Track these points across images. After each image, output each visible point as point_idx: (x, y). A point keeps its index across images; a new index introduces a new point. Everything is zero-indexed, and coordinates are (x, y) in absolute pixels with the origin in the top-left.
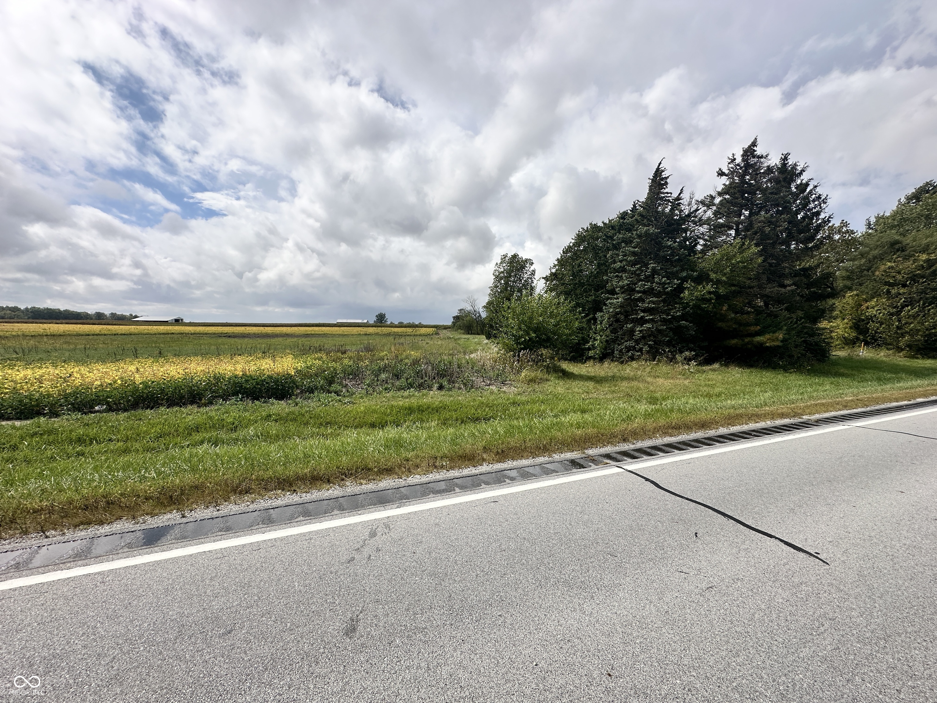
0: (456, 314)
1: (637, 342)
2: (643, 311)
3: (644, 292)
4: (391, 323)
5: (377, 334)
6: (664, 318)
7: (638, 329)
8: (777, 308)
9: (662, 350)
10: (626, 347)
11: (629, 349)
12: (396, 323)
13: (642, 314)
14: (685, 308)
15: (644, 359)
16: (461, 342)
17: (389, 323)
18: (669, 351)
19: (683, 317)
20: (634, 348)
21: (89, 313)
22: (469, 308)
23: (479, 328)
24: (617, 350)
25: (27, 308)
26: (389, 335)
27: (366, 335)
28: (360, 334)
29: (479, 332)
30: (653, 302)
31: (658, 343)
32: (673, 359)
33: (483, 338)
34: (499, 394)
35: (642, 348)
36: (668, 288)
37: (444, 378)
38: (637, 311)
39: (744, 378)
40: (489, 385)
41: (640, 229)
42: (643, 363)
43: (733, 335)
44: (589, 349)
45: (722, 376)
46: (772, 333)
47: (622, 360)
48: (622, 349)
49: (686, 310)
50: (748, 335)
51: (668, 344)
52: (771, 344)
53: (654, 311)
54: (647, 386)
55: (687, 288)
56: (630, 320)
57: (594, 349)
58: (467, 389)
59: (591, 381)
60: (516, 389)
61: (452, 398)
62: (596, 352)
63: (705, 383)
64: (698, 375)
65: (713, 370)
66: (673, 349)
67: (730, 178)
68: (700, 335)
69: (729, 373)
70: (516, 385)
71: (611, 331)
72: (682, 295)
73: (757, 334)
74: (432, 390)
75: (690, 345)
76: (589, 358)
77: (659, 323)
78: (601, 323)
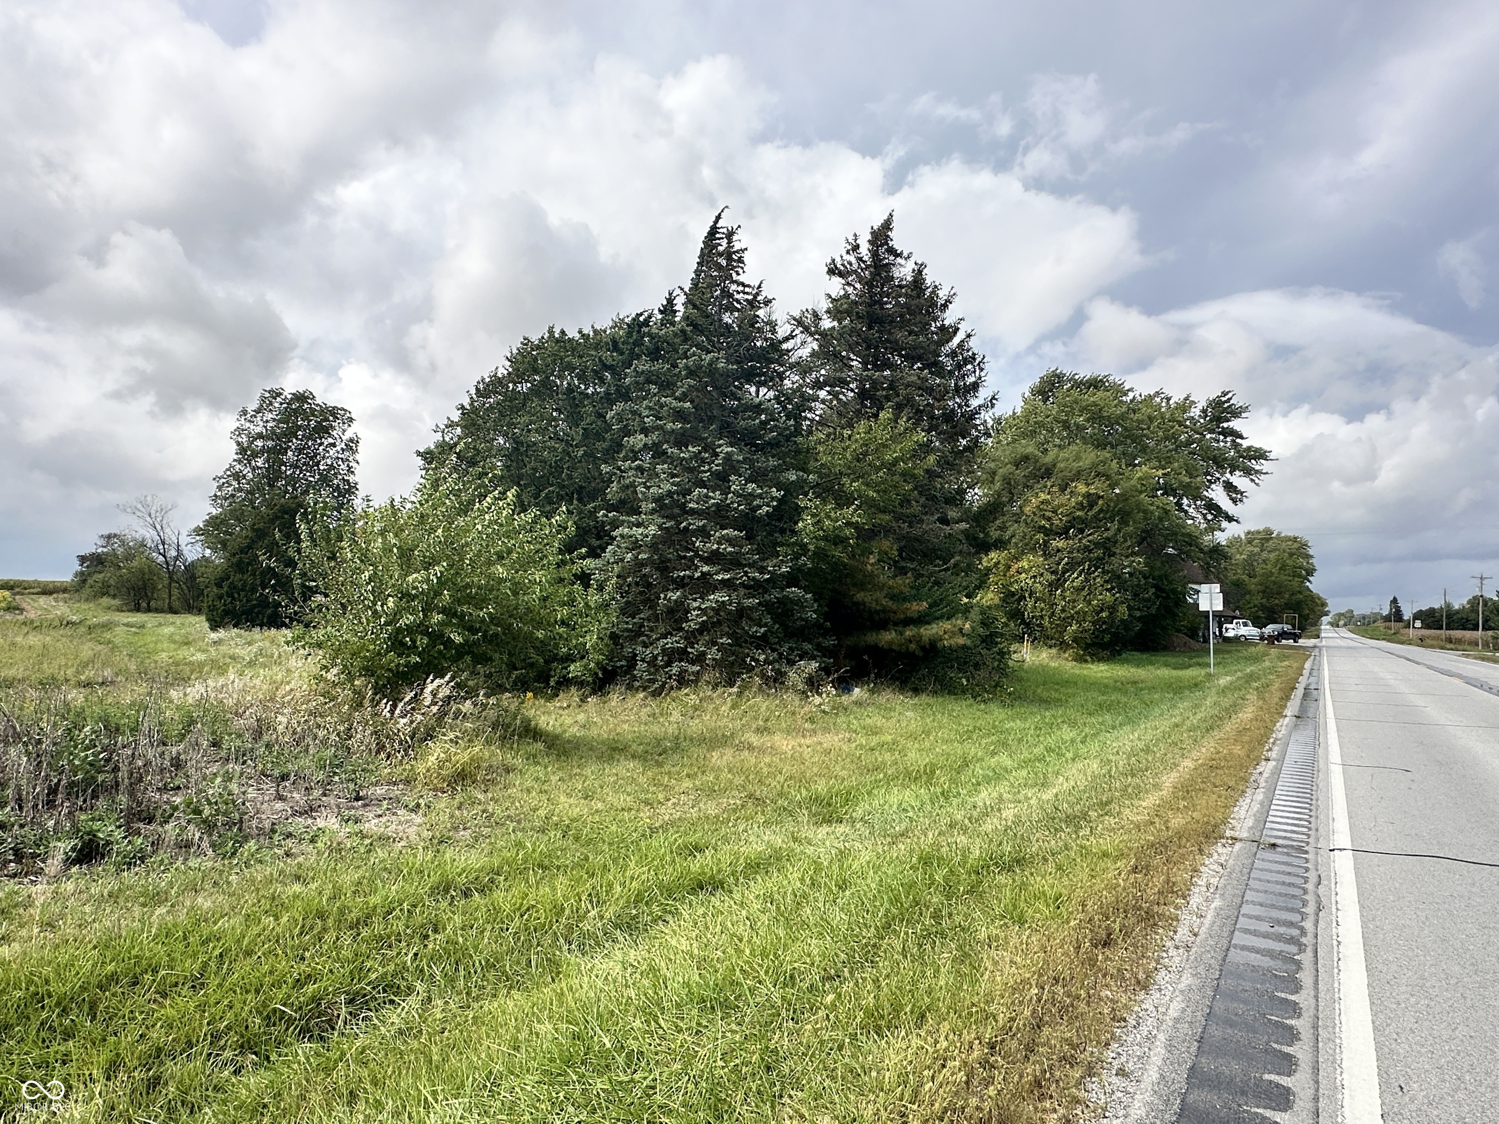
0: (91, 545)
1: (691, 638)
2: (707, 561)
3: (707, 514)
6: (754, 578)
7: (695, 604)
8: (939, 566)
9: (753, 659)
10: (664, 650)
11: (672, 656)
13: (706, 569)
14: (797, 557)
15: (709, 683)
16: (120, 635)
18: (767, 662)
19: (792, 580)
20: (682, 655)
22: (149, 535)
23: (175, 592)
24: (643, 660)
29: (176, 604)
30: (730, 541)
31: (738, 640)
32: (777, 680)
33: (198, 623)
34: (369, 851)
35: (704, 654)
36: (760, 507)
37: (102, 803)
38: (691, 559)
39: (928, 721)
40: (310, 811)
41: (694, 354)
42: (710, 693)
43: (882, 622)
44: (569, 659)
45: (888, 719)
46: (948, 619)
47: (656, 686)
48: (655, 658)
49: (801, 562)
50: (909, 622)
51: (762, 642)
52: (952, 642)
53: (733, 562)
54: (767, 760)
55: (807, 508)
56: (674, 581)
57: (583, 657)
58: (223, 844)
59: (626, 759)
60: (418, 819)
61: (161, 910)
62: (585, 667)
63: (874, 741)
64: (841, 719)
65: (859, 703)
66: (775, 655)
67: (848, 284)
68: (825, 621)
69: (890, 709)
70: (410, 800)
71: (623, 611)
72: (800, 524)
73: (922, 620)
74: (40, 872)
75: (807, 646)
76: (565, 683)
77: (742, 591)
78: (601, 588)
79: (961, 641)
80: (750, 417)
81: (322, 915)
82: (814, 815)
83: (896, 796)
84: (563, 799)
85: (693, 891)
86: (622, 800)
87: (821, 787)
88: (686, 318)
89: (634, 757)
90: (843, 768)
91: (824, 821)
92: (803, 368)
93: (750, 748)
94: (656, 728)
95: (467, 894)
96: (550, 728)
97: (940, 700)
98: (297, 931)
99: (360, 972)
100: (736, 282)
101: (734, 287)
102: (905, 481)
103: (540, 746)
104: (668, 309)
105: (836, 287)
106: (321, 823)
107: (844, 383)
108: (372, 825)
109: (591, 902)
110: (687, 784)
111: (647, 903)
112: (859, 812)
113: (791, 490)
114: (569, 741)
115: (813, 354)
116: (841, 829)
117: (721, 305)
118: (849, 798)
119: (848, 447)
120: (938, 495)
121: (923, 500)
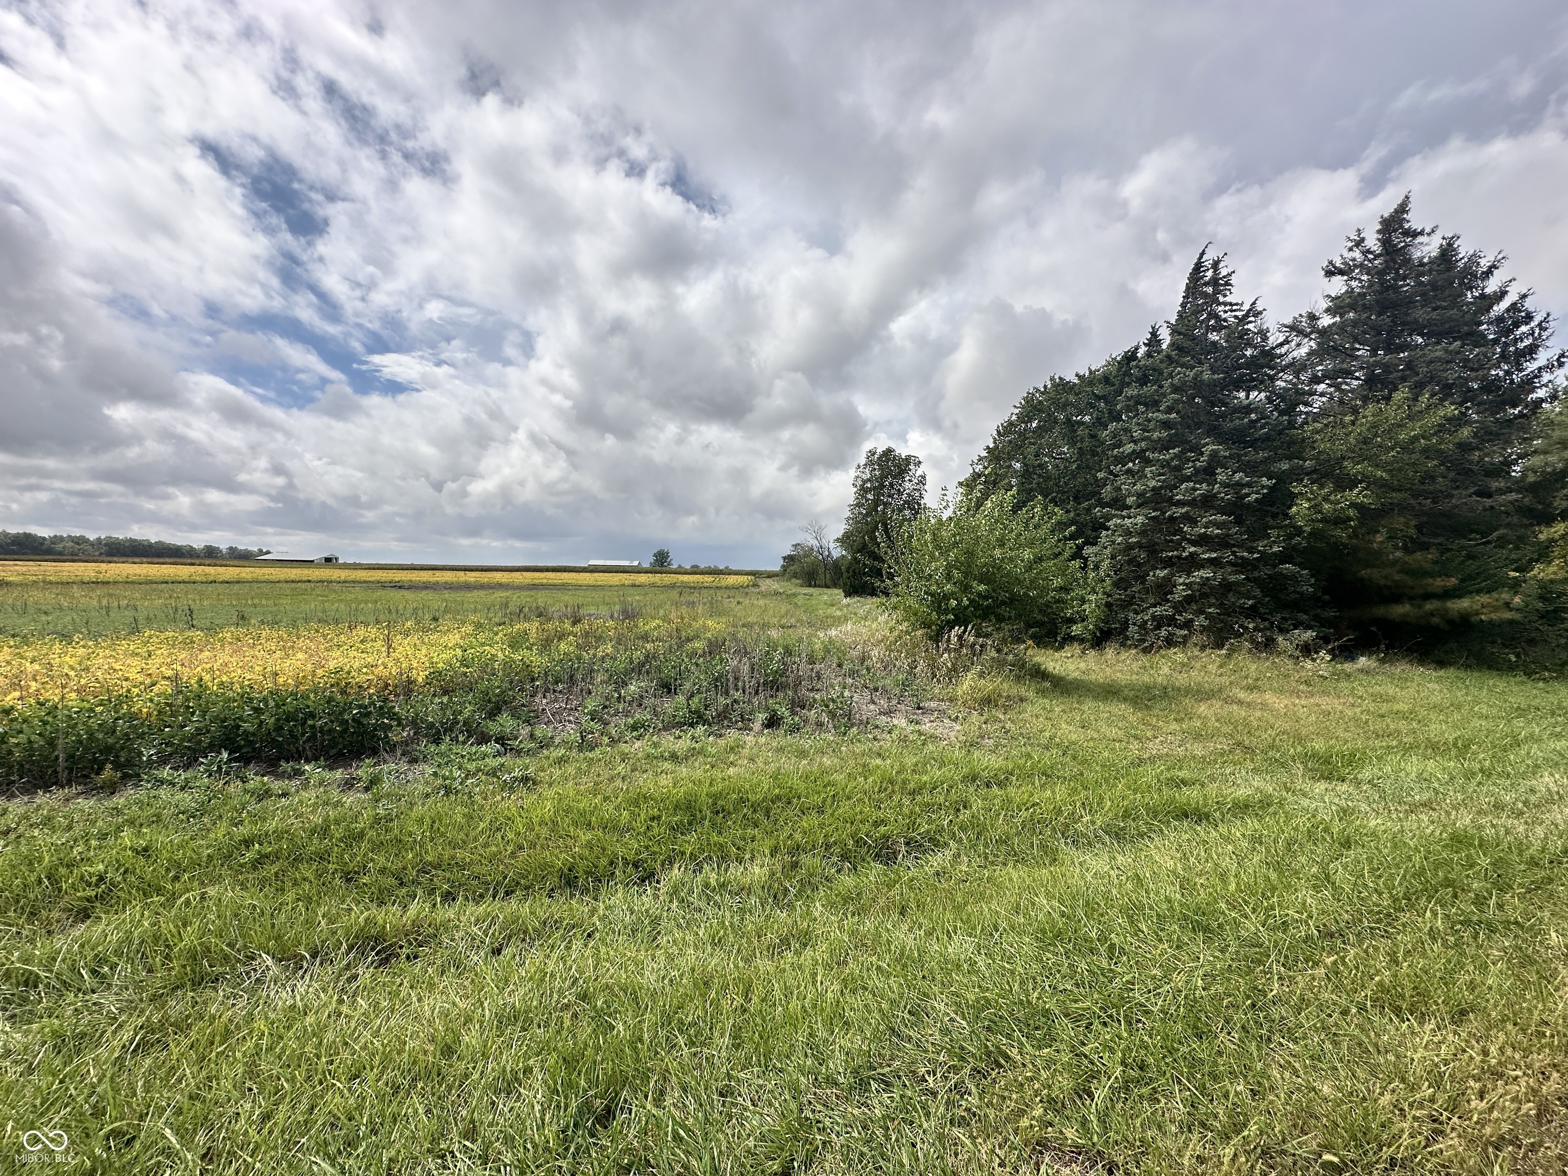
0: (788, 551)
1: (1180, 607)
2: (1194, 543)
3: (1192, 503)
4: (680, 566)
5: (653, 585)
6: (1242, 558)
7: (1181, 580)
8: (1475, 540)
9: (1241, 626)
10: (1154, 617)
11: (1160, 622)
12: (688, 567)
13: (1192, 549)
14: (1290, 537)
15: (1196, 645)
16: (800, 600)
17: (674, 566)
18: (1255, 629)
19: (1284, 557)
20: (1171, 621)
21: (195, 546)
22: (813, 542)
23: (828, 576)
24: (1134, 624)
25: (99, 539)
26: (673, 586)
27: (634, 586)
28: (623, 585)
29: (828, 582)
30: (1217, 525)
31: (1228, 611)
32: (1269, 645)
33: (838, 593)
34: (923, 744)
35: (1192, 621)
36: (1248, 495)
37: (781, 695)
38: (1179, 543)
39: (1459, 694)
40: (888, 713)
41: (1179, 373)
42: (1197, 653)
43: (1396, 596)
44: (1071, 621)
45: (1402, 688)
46: (1489, 592)
47: (1146, 644)
48: (1146, 622)
49: (1294, 542)
50: (1428, 596)
51: (1252, 613)
52: (1494, 616)
53: (1222, 543)
54: (1258, 714)
55: (1301, 494)
56: (1162, 560)
57: (1083, 620)
58: (839, 727)
59: (1119, 700)
60: (958, 727)
61: (805, 762)
62: (1086, 628)
63: (1385, 708)
64: (1343, 684)
65: (1366, 672)
66: (1267, 624)
67: (1352, 278)
68: (1324, 594)
69: (1406, 680)
70: (952, 713)
71: (1116, 585)
72: (1294, 509)
73: (1448, 594)
74: (751, 729)
75: (1303, 617)
76: (1069, 639)
77: (1229, 569)
78: (1097, 567)
79: (1508, 615)
80: (1239, 418)
81: (891, 781)
82: (1311, 770)
83: (1413, 766)
84: (1064, 726)
85: (1177, 818)
86: (1114, 732)
87: (1319, 745)
88: (1172, 345)
89: (1125, 699)
90: (1346, 730)
91: (1322, 777)
92: (1297, 367)
93: (1240, 703)
94: (1146, 678)
95: (988, 785)
96: (1056, 672)
97: (1476, 674)
98: (876, 789)
99: (913, 826)
100: (1225, 304)
101: (1221, 308)
102: (1427, 458)
103: (1048, 684)
104: (1154, 340)
105: (1338, 285)
106: (895, 722)
107: (1349, 374)
108: (927, 727)
109: (1085, 809)
110: (1174, 726)
111: (1134, 820)
112: (1366, 774)
113: (1283, 479)
114: (1071, 683)
115: (1310, 354)
116: (1343, 787)
117: (1208, 326)
118: (1353, 760)
119: (1351, 432)
120: (1475, 468)
121: (1452, 475)
